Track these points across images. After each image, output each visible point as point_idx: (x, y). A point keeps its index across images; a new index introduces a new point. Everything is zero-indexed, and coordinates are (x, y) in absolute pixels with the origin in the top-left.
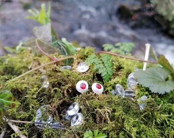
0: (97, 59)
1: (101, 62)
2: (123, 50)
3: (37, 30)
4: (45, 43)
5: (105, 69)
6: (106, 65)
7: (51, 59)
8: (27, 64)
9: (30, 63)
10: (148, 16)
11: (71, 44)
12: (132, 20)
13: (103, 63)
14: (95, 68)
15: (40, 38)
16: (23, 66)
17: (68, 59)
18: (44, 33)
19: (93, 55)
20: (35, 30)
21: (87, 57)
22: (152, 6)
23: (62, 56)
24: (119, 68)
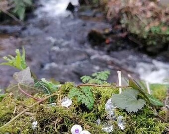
0: (78, 91)
1: (82, 93)
2: (100, 79)
3: (17, 75)
4: (27, 86)
5: (87, 99)
6: (87, 95)
7: (36, 100)
8: (11, 109)
9: (14, 108)
10: (121, 37)
11: (51, 82)
13: (84, 94)
15: (21, 82)
16: (7, 112)
17: (51, 97)
18: (24, 77)
19: (74, 89)
20: (15, 76)
21: (68, 91)
22: (123, 26)
23: (45, 95)
24: (99, 96)
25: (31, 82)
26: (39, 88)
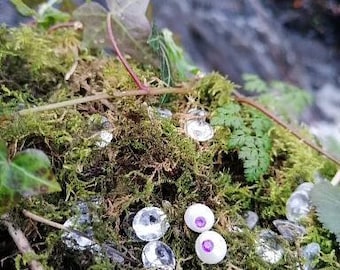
1: (248, 130)
4: (125, 29)
5: (255, 152)
6: (259, 141)
7: (134, 82)
10: (330, 11)
11: (180, 50)
12: (293, 8)
14: (234, 141)
15: (116, 12)
16: (51, 66)
18: (129, 2)
24: (281, 159)
25: (139, 26)
26: (149, 52)
